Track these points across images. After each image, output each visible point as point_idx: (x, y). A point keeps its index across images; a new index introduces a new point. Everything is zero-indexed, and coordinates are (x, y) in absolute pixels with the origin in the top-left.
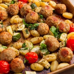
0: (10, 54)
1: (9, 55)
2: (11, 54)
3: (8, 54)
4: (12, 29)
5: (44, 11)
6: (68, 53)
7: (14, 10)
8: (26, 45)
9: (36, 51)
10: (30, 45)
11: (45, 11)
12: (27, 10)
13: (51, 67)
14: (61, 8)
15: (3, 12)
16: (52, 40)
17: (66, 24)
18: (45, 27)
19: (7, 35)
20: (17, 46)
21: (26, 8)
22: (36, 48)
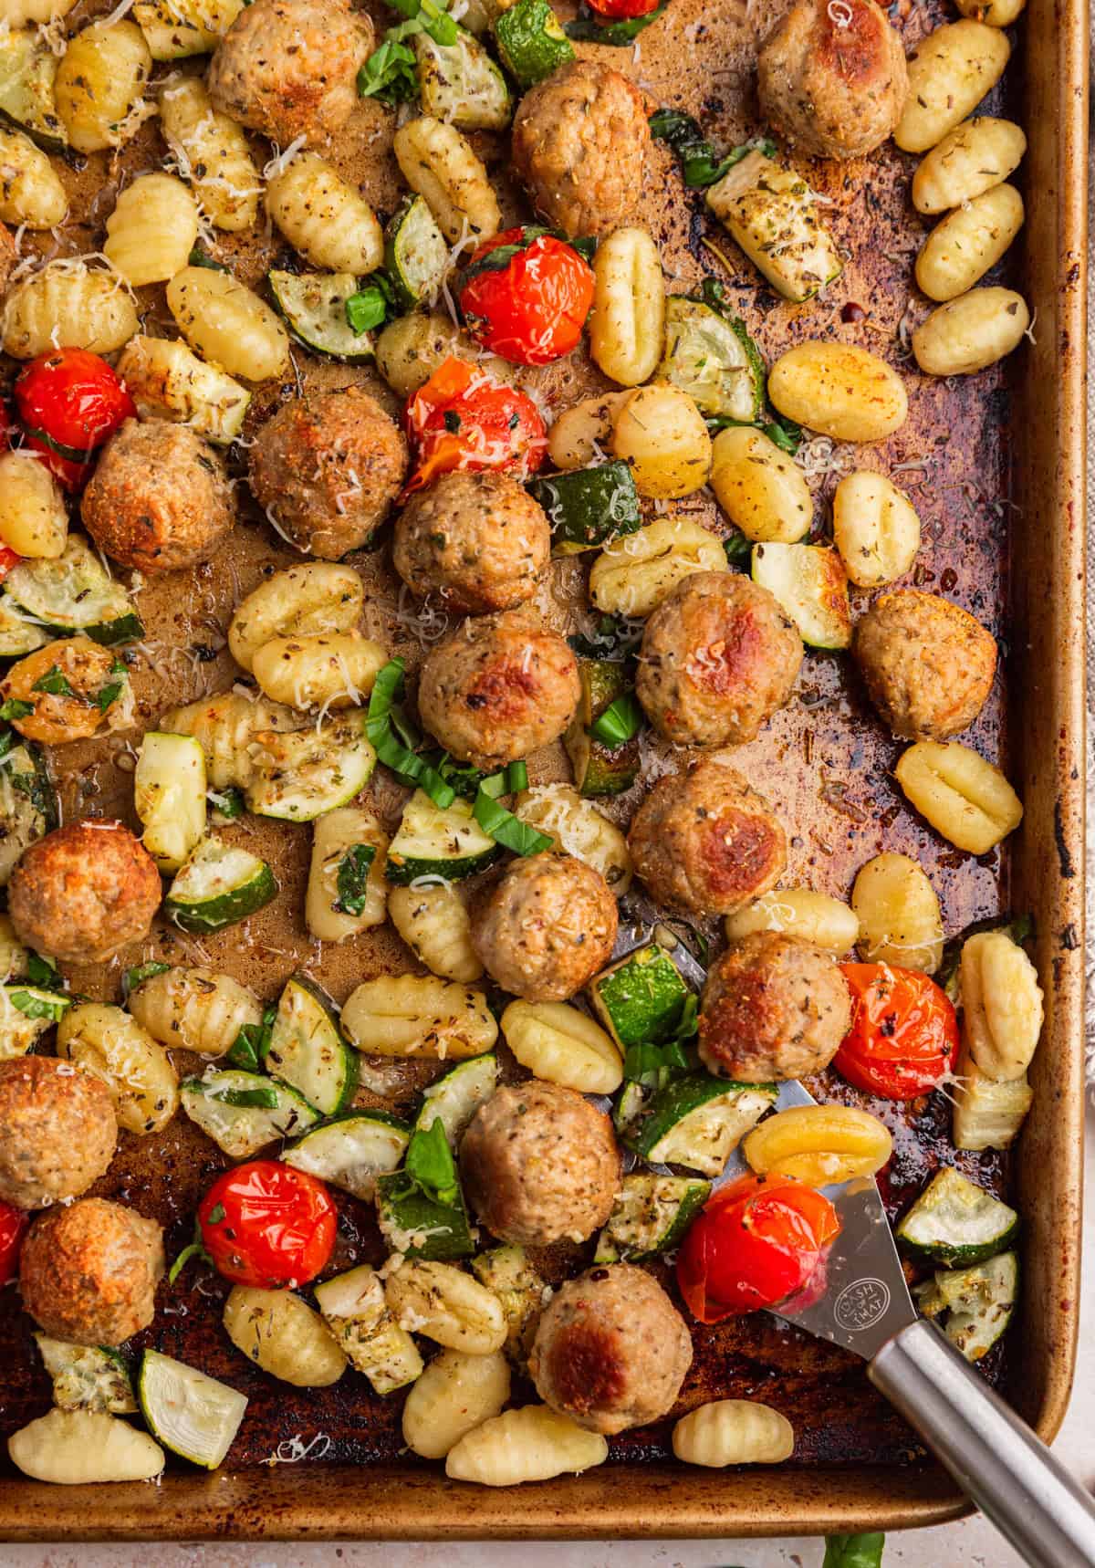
0: (42, 1166)
1: (33, 1172)
2: (51, 1159)
3: (23, 1157)
4: (209, 763)
5: (668, 684)
6: (619, 1395)
7: (318, 514)
8: (276, 1044)
9: (343, 1173)
10: (316, 1062)
11: (675, 693)
12: (471, 582)
13: (414, 1403)
14: (908, 698)
15: (171, 507)
16: (531, 1173)
17: (805, 1007)
18: (551, 948)
19: (100, 899)
20: (175, 1026)
21: (469, 561)
22: (361, 1140)
